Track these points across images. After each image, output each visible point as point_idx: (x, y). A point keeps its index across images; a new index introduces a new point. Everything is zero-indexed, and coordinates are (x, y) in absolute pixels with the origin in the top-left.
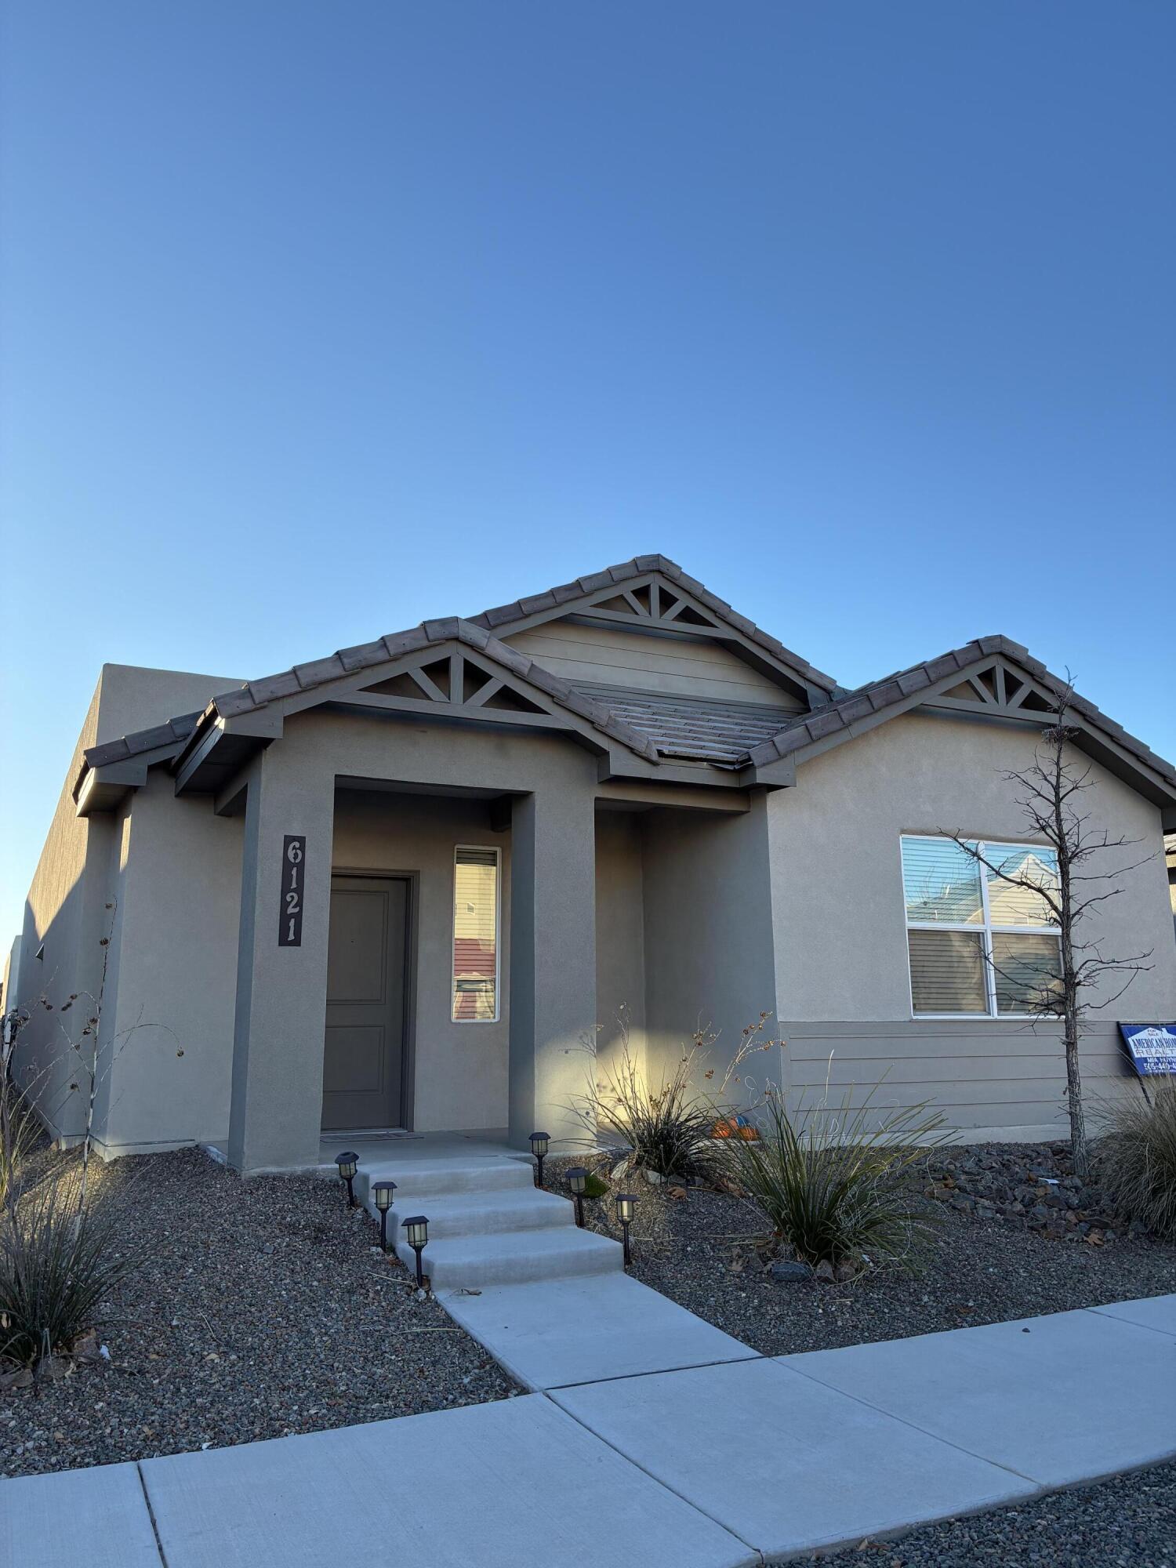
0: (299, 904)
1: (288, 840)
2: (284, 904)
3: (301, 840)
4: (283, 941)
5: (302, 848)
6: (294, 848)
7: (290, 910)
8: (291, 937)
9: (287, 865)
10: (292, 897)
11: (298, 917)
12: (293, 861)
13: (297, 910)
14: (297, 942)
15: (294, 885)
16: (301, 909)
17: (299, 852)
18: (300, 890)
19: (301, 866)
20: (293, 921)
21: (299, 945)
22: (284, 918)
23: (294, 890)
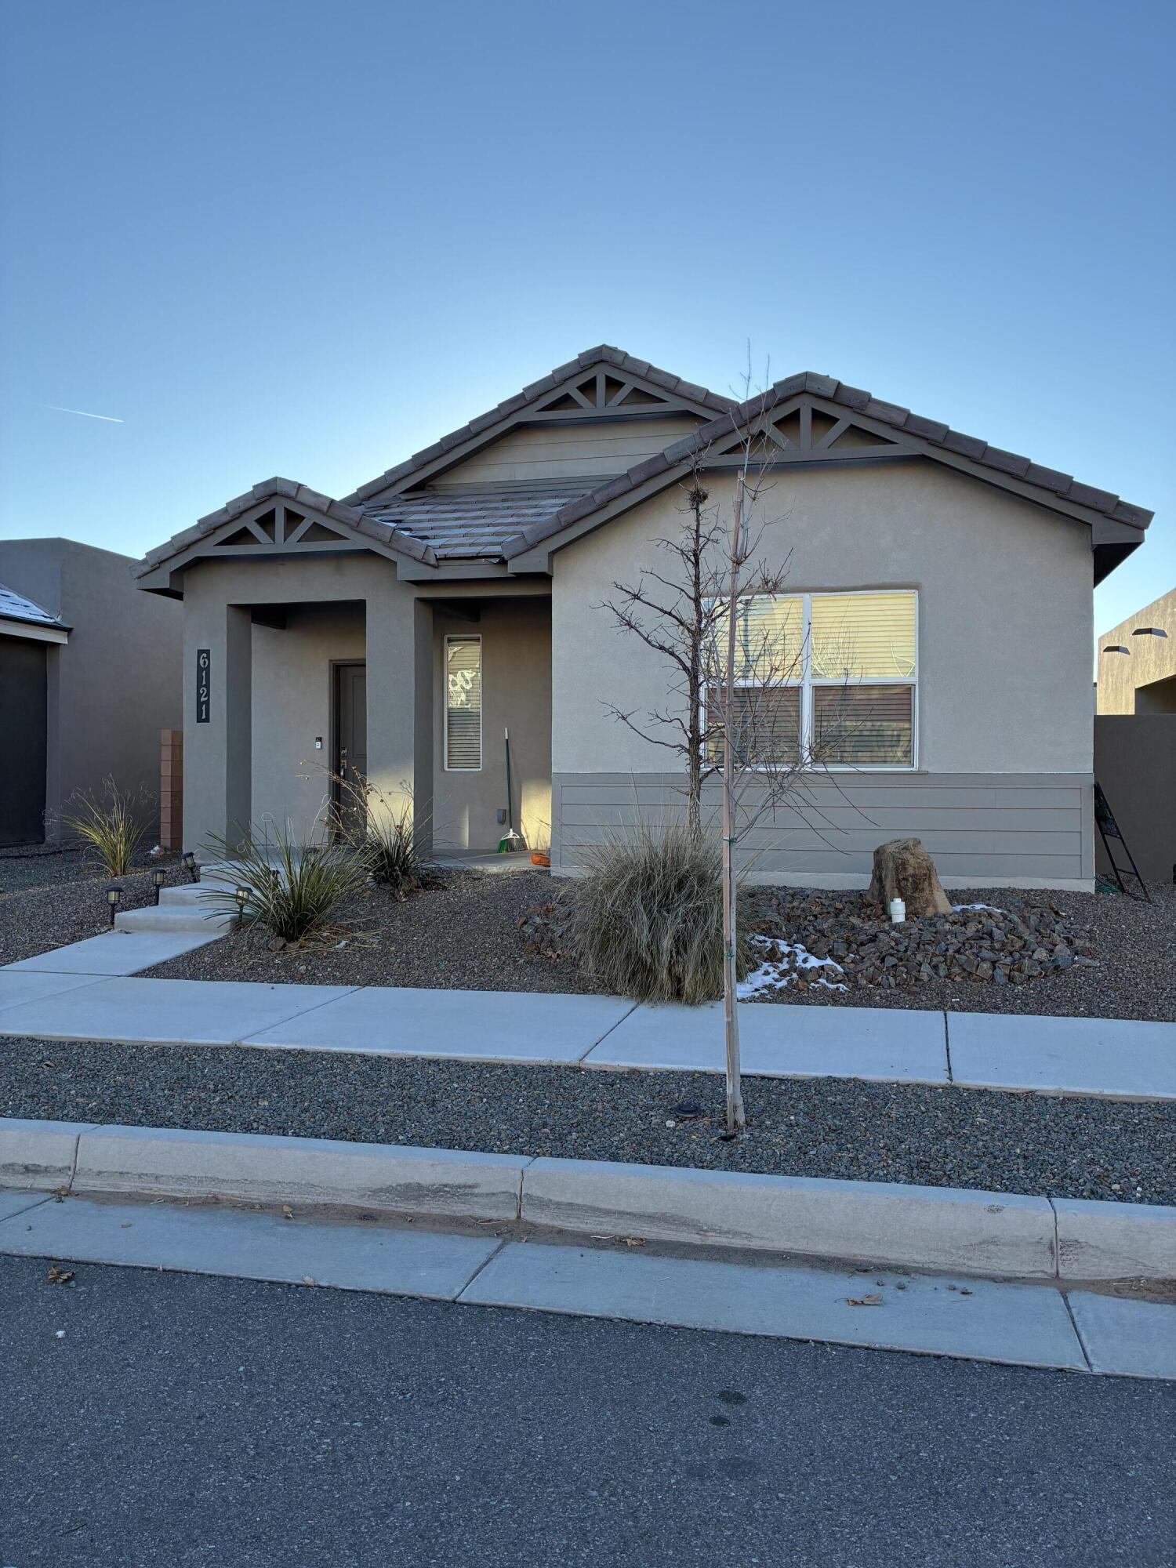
0: (208, 695)
1: (200, 652)
2: (199, 696)
3: (207, 652)
4: (199, 720)
5: (208, 657)
6: (203, 658)
7: (203, 699)
8: (204, 717)
9: (200, 669)
10: (203, 690)
11: (207, 703)
12: (203, 666)
13: (206, 699)
14: (207, 720)
15: (204, 683)
16: (209, 699)
17: (206, 660)
18: (207, 686)
19: (208, 669)
20: (204, 706)
21: (208, 722)
22: (199, 704)
23: (204, 686)
